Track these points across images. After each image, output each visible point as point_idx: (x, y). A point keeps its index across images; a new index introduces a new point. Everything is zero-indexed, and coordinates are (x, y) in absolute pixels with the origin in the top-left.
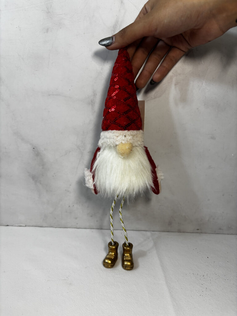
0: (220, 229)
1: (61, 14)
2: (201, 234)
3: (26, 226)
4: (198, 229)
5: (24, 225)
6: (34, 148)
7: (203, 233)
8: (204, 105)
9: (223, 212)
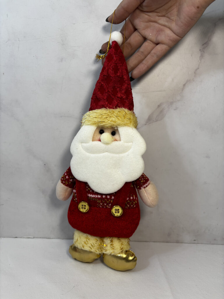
0: (215, 240)
1: (74, 47)
2: (198, 244)
3: (34, 238)
4: (195, 240)
5: (33, 237)
6: (45, 165)
7: (199, 244)
8: (200, 128)
9: (217, 224)
